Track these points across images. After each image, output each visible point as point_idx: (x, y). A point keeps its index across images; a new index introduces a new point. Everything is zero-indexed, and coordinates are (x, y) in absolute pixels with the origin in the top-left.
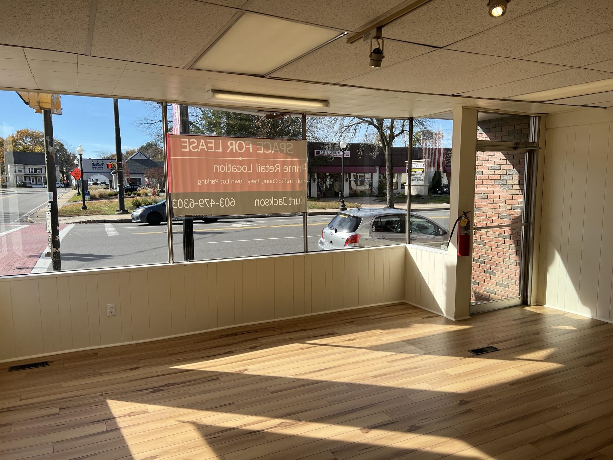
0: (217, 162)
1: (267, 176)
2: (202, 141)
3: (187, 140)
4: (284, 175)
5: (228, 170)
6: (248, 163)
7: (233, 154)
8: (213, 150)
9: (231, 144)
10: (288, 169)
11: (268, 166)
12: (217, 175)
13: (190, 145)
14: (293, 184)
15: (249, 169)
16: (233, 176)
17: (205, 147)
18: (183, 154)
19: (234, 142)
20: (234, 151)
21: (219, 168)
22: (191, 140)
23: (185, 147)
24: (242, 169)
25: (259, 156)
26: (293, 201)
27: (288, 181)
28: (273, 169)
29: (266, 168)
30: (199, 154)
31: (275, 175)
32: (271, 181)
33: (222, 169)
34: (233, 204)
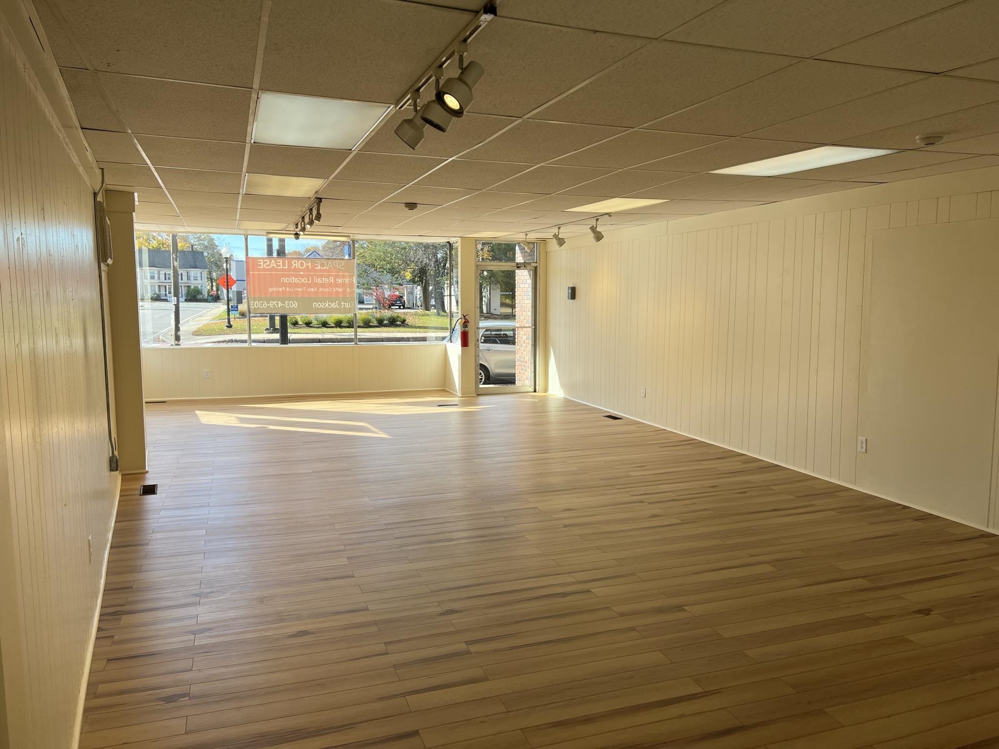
0: (285, 276)
1: (323, 285)
2: (273, 261)
3: (262, 260)
4: (338, 285)
5: (292, 281)
6: (308, 276)
7: (295, 270)
8: (281, 267)
9: (295, 263)
10: (340, 281)
11: (323, 278)
12: (284, 285)
13: (264, 264)
14: (344, 292)
15: (309, 281)
16: (296, 285)
17: (275, 265)
18: (259, 270)
19: (296, 261)
20: (297, 268)
21: (285, 280)
22: (265, 261)
23: (261, 265)
24: (303, 280)
25: (316, 271)
26: (344, 305)
27: (340, 290)
28: (328, 280)
29: (322, 280)
30: (270, 270)
31: (330, 285)
32: (326, 289)
33: (288, 280)
34: (295, 305)
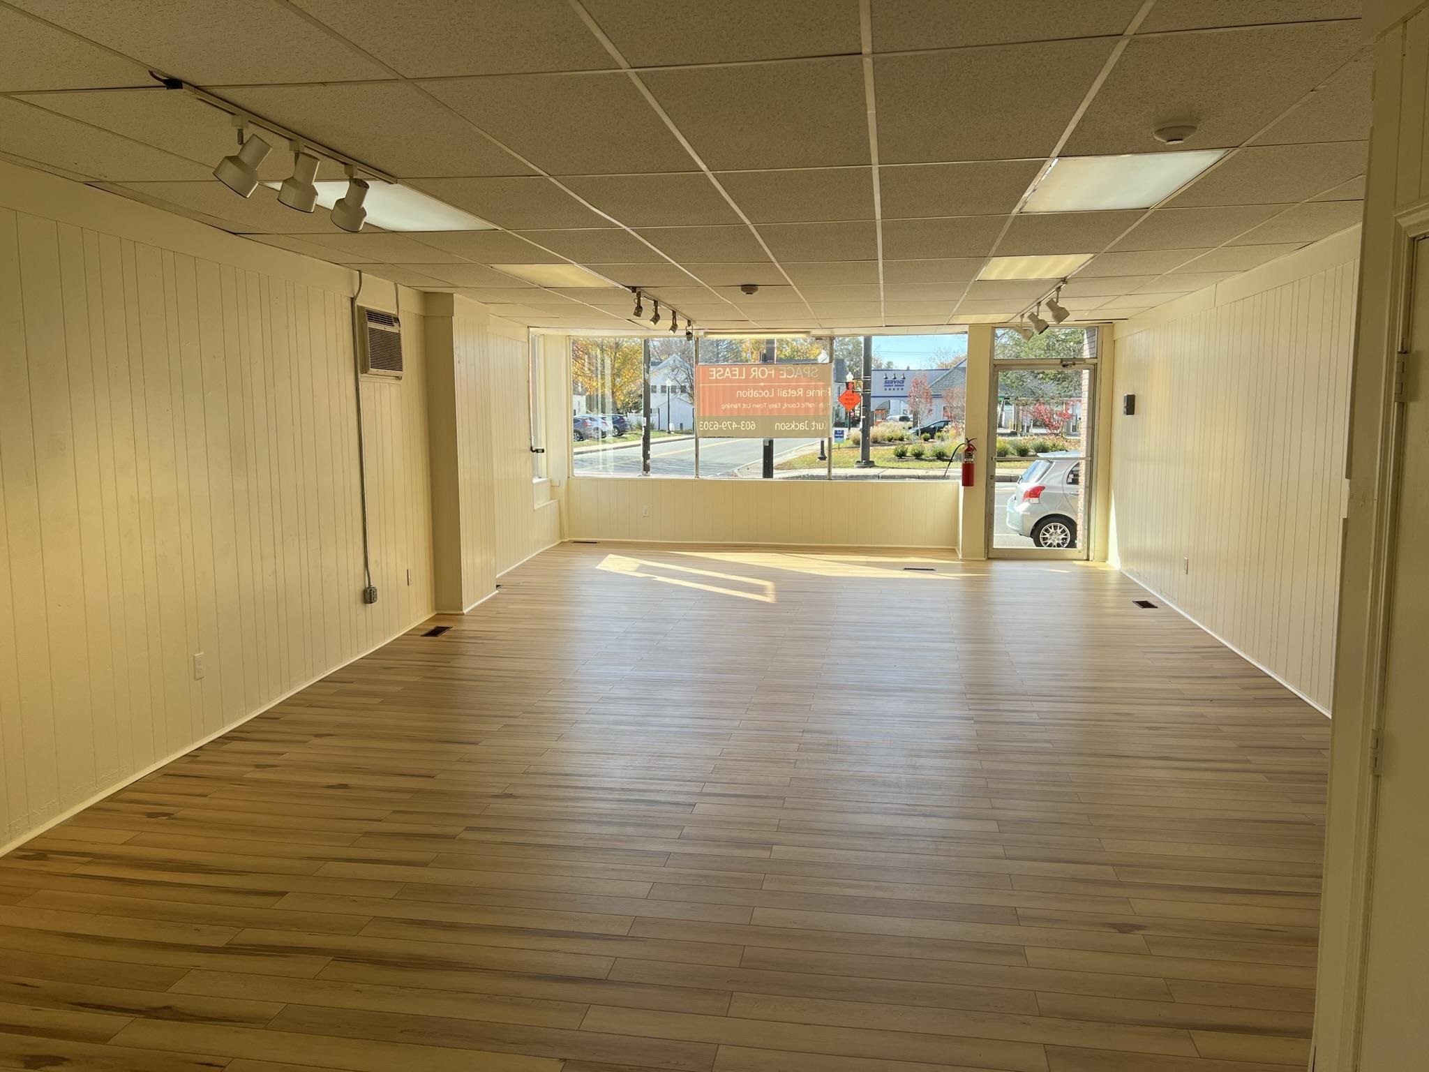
0: (740, 388)
1: (789, 400)
2: (728, 369)
3: (714, 369)
4: (807, 399)
5: (750, 395)
6: (770, 388)
7: (755, 380)
8: (737, 377)
9: (754, 371)
10: (811, 393)
12: (740, 400)
13: (716, 373)
14: (816, 409)
15: (771, 394)
16: (755, 400)
17: (729, 375)
18: (711, 382)
19: (756, 369)
20: (757, 377)
21: (742, 394)
22: (718, 369)
23: (712, 376)
24: (764, 394)
25: (781, 380)
26: (816, 425)
27: (810, 406)
28: (795, 393)
29: (788, 393)
30: (722, 381)
31: (798, 399)
32: (793, 405)
33: (745, 394)
34: (753, 427)
